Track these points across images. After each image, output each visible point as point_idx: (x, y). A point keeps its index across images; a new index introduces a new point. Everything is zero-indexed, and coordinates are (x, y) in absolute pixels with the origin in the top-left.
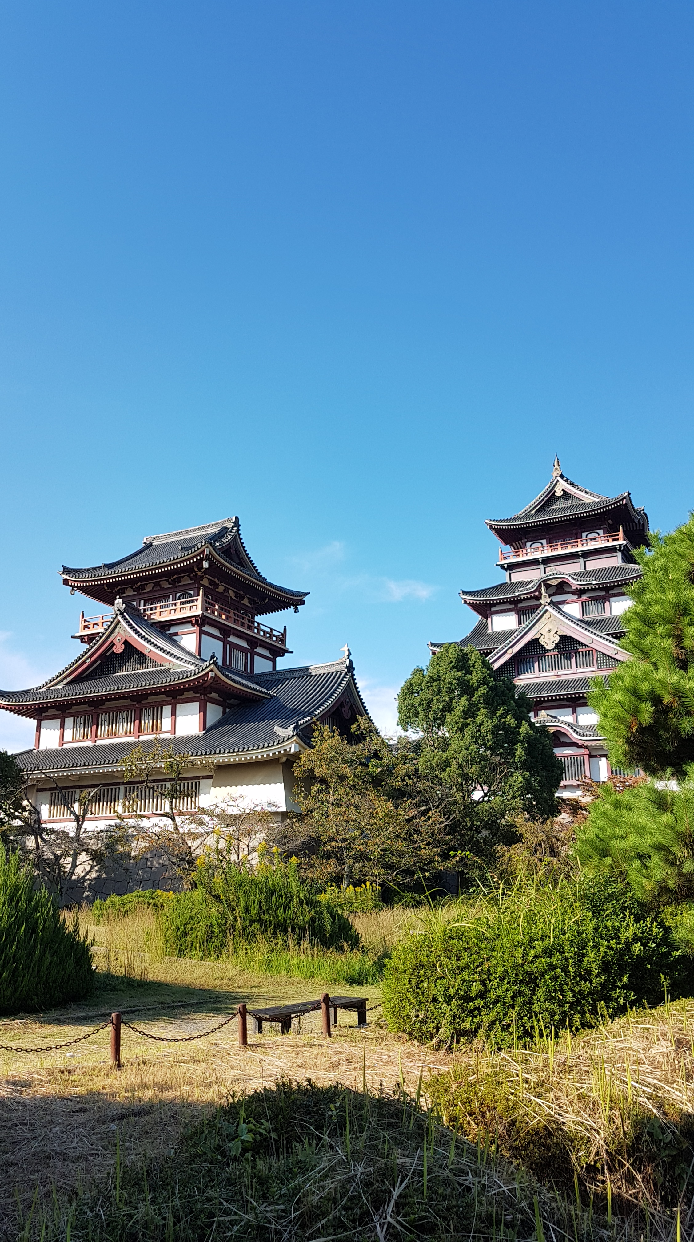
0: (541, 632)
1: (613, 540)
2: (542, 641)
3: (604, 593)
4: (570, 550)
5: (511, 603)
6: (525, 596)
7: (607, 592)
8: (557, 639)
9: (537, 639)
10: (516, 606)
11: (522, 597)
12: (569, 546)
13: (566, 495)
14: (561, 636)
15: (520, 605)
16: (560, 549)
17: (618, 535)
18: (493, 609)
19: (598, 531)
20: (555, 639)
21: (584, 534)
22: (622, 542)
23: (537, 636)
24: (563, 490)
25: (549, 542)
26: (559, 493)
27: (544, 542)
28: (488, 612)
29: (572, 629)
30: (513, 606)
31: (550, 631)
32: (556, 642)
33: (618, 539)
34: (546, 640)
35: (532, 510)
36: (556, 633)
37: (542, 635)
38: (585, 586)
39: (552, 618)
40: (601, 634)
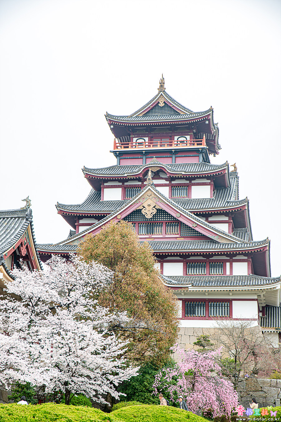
0: (143, 205)
1: (198, 144)
2: (143, 212)
3: (188, 182)
4: (166, 148)
5: (119, 181)
6: (132, 177)
7: (190, 182)
8: (155, 211)
9: (140, 210)
10: (123, 184)
11: (130, 177)
12: (166, 144)
13: (166, 107)
14: (158, 210)
15: (126, 184)
16: (159, 146)
17: (201, 141)
18: (105, 184)
19: (186, 136)
20: (153, 211)
21: (176, 137)
22: (204, 146)
23: (141, 208)
25: (151, 139)
27: (147, 139)
28: (102, 186)
29: (166, 205)
30: (121, 184)
31: (150, 205)
32: (154, 214)
33: (201, 144)
34: (146, 211)
35: (141, 113)
36: (154, 207)
37: (144, 207)
38: (177, 176)
39: (153, 195)
40: (187, 211)
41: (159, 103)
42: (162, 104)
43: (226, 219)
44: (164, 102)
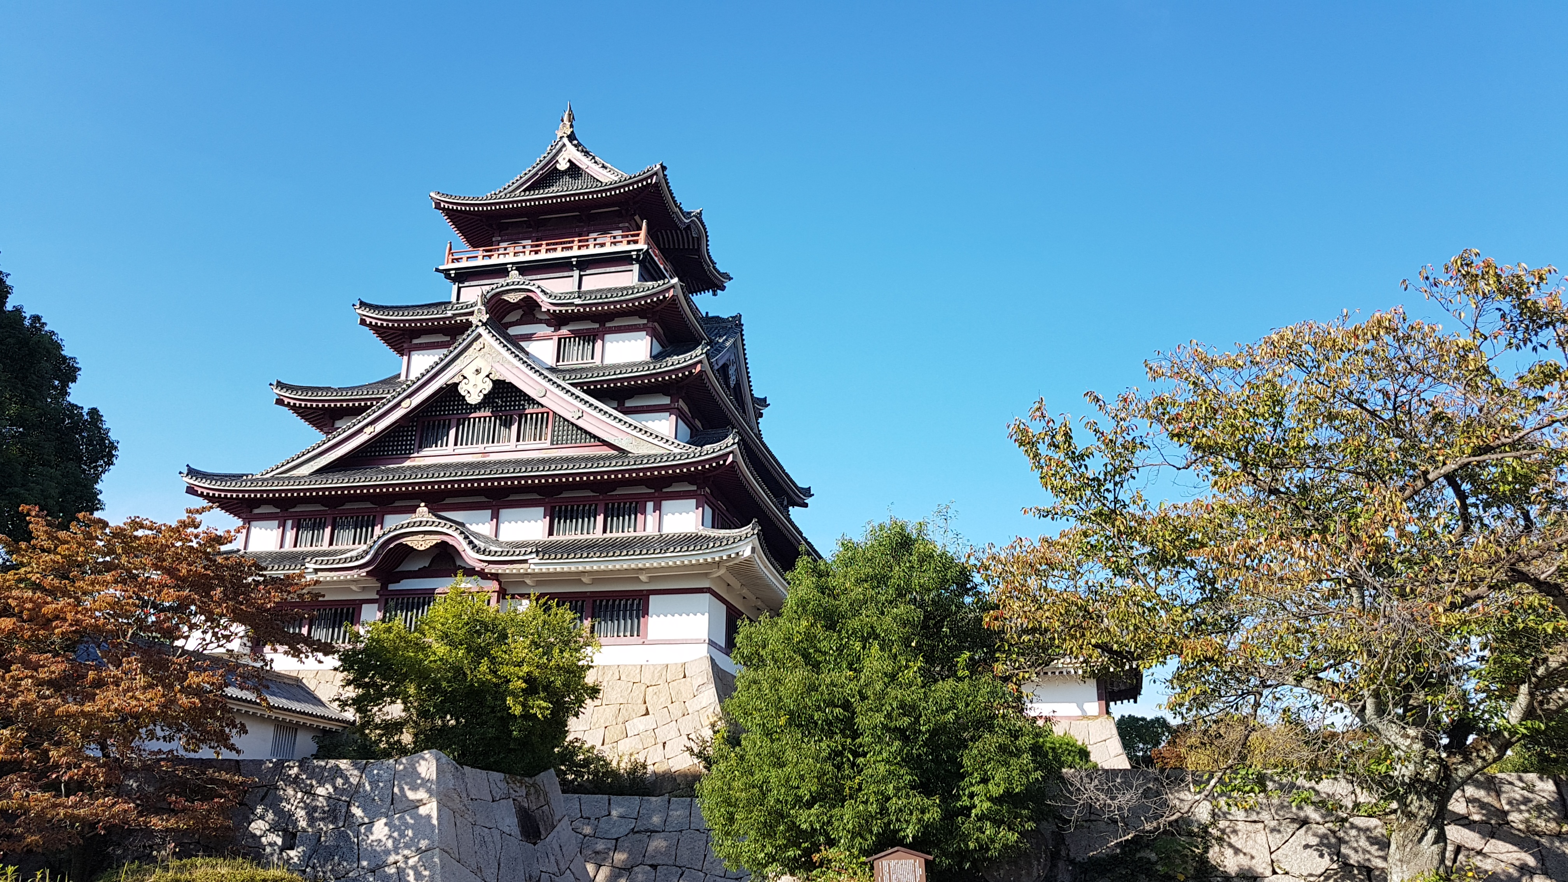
0: (464, 373)
1: (627, 243)
2: (462, 390)
3: (597, 326)
4: (559, 254)
5: (444, 332)
7: (604, 324)
8: (488, 386)
9: (457, 385)
10: (453, 338)
12: (559, 247)
13: (574, 170)
14: (496, 383)
16: (544, 251)
17: (638, 235)
18: (415, 341)
20: (485, 386)
21: (593, 235)
22: (642, 246)
23: (456, 380)
24: (570, 161)
26: (563, 166)
28: (407, 347)
29: (515, 371)
30: (447, 339)
31: (478, 371)
32: (486, 392)
33: (636, 242)
34: (469, 387)
35: (518, 187)
36: (488, 376)
37: (465, 378)
41: (557, 162)
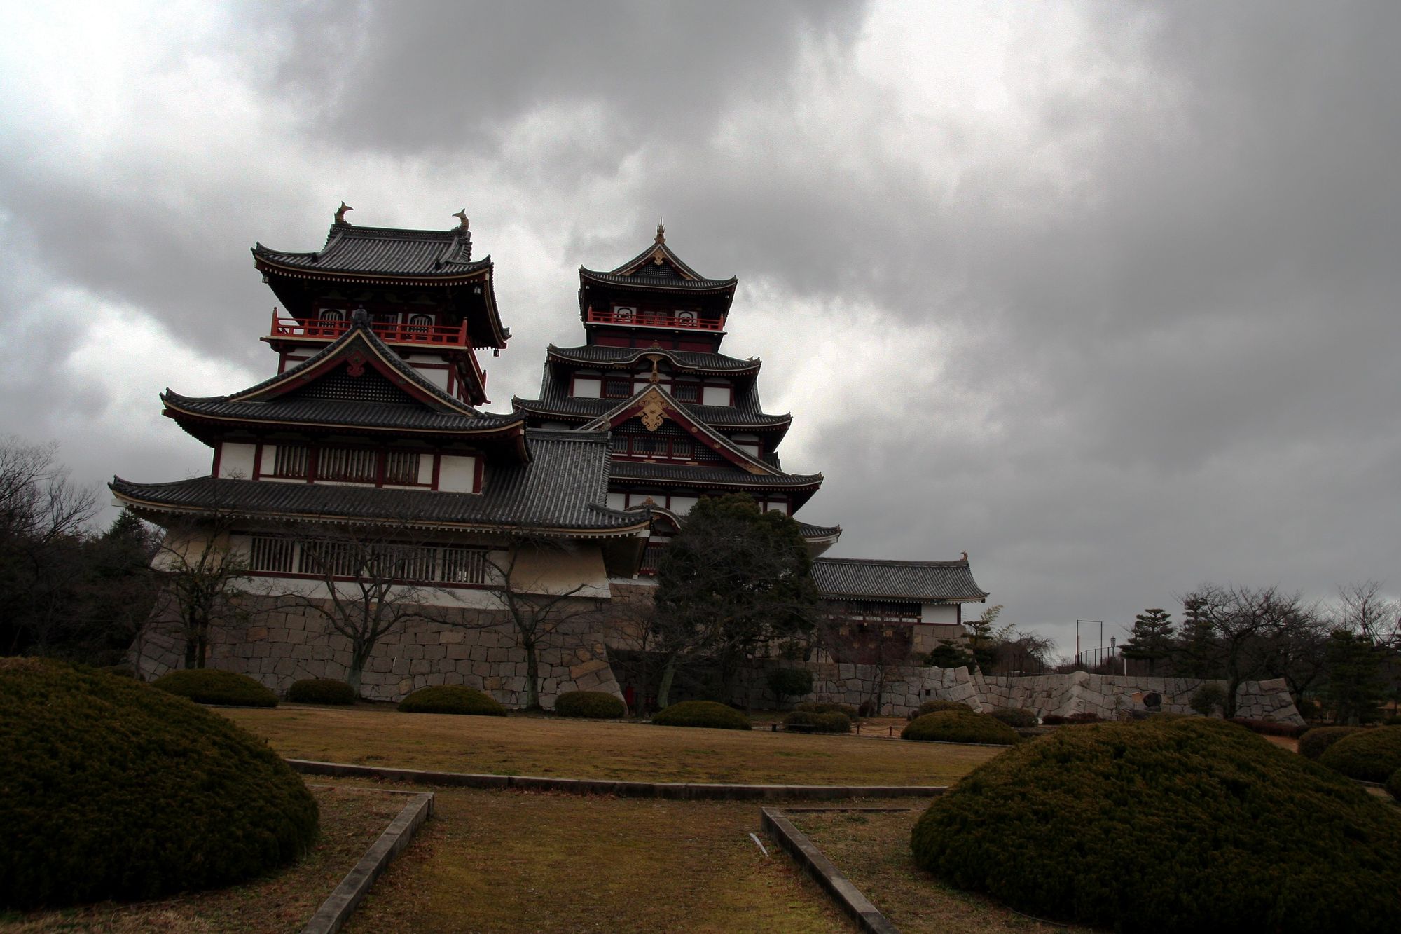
0: (644, 411)
1: (713, 328)
2: (644, 421)
3: (697, 380)
5: (599, 370)
6: (621, 367)
7: (700, 381)
8: (660, 422)
9: (640, 418)
10: (604, 374)
11: (617, 367)
13: (666, 266)
15: (608, 375)
17: (718, 323)
18: (575, 372)
19: (692, 312)
20: (658, 421)
21: (677, 313)
23: (639, 415)
25: (640, 311)
27: (634, 310)
28: (571, 374)
29: (678, 415)
30: (600, 374)
31: (654, 412)
32: (659, 425)
34: (648, 420)
35: (628, 271)
36: (660, 415)
37: (645, 414)
38: (687, 371)
39: (659, 398)
40: (707, 425)
41: (654, 259)
42: (659, 262)
43: (755, 439)
44: (663, 259)
